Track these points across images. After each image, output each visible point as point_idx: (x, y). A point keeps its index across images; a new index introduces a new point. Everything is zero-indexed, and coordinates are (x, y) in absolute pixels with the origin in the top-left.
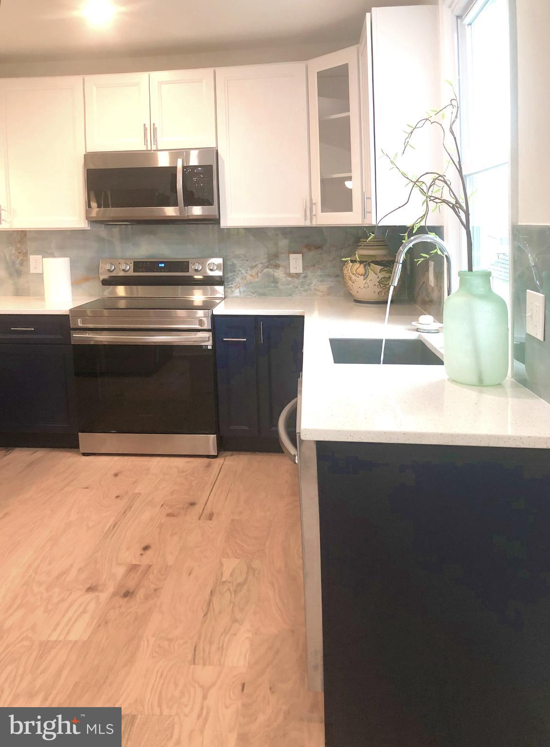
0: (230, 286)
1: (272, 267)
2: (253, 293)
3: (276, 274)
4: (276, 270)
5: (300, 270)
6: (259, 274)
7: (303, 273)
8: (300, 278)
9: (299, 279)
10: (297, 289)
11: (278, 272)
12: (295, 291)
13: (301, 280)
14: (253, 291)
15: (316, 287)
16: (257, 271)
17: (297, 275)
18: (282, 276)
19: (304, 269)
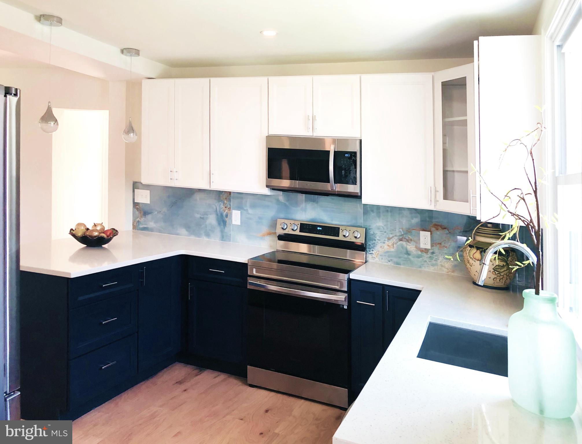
0: (371, 252)
1: (405, 240)
2: (389, 261)
3: (408, 247)
4: (408, 244)
5: (428, 247)
6: (395, 245)
7: (431, 249)
8: (429, 253)
9: (428, 255)
10: (426, 263)
11: (409, 245)
12: (424, 264)
13: (429, 255)
14: (389, 259)
15: (442, 263)
16: (393, 242)
17: (426, 251)
18: (413, 250)
19: (432, 246)
